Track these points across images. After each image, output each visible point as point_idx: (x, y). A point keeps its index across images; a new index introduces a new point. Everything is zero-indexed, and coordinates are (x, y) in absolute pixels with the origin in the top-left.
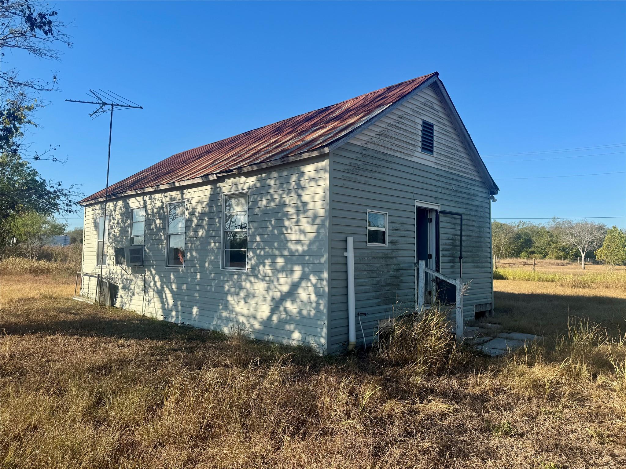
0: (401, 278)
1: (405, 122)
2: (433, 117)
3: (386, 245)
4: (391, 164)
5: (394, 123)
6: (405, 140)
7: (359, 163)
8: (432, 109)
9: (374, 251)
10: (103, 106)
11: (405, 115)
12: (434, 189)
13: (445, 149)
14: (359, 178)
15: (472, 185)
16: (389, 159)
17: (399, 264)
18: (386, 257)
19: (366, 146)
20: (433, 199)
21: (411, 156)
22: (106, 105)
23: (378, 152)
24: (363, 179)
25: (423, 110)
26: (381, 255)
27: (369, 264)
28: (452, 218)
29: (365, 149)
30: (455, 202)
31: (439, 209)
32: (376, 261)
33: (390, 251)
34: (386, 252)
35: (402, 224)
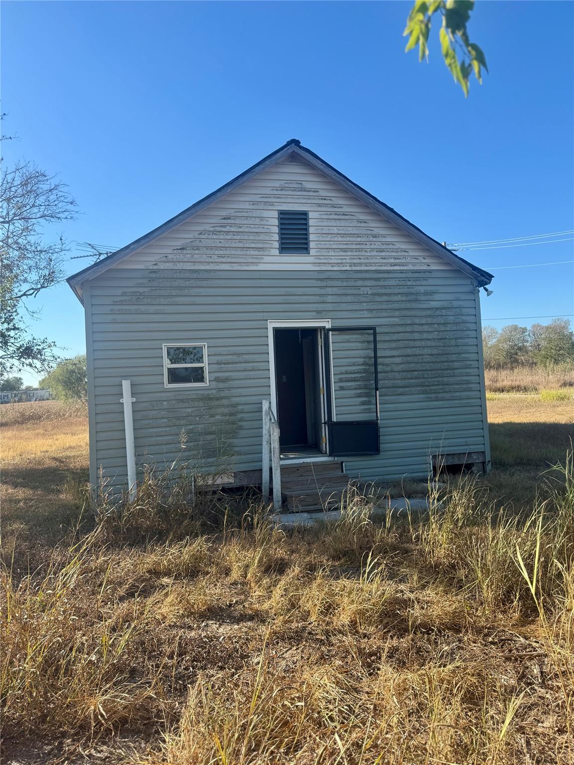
0: (240, 424)
1: (238, 222)
2: (304, 201)
3: (206, 384)
4: (210, 282)
5: (212, 229)
6: (241, 245)
7: (141, 290)
8: (301, 191)
9: (180, 393)
10: (99, 256)
11: (235, 214)
12: (317, 299)
13: (340, 239)
14: (143, 308)
15: (417, 279)
16: (206, 275)
17: (235, 405)
18: (207, 399)
19: (155, 267)
20: (314, 314)
21: (256, 264)
22: (102, 255)
23: (181, 271)
24: (152, 309)
25: (278, 198)
26: (195, 396)
27: (168, 410)
28: (362, 334)
29: (154, 271)
30: (371, 310)
31: (328, 325)
32: (186, 405)
33: (214, 391)
34: (206, 392)
35: (239, 354)
